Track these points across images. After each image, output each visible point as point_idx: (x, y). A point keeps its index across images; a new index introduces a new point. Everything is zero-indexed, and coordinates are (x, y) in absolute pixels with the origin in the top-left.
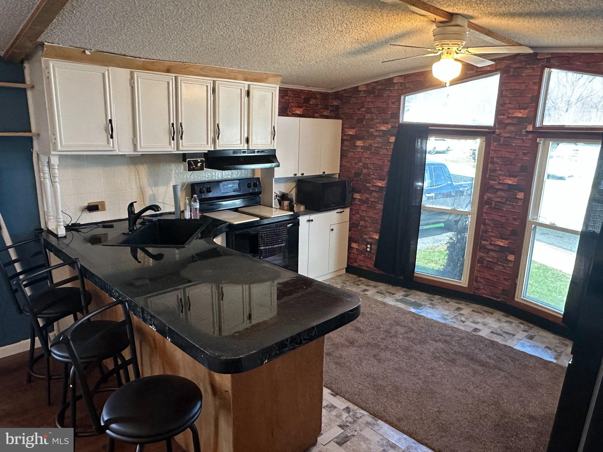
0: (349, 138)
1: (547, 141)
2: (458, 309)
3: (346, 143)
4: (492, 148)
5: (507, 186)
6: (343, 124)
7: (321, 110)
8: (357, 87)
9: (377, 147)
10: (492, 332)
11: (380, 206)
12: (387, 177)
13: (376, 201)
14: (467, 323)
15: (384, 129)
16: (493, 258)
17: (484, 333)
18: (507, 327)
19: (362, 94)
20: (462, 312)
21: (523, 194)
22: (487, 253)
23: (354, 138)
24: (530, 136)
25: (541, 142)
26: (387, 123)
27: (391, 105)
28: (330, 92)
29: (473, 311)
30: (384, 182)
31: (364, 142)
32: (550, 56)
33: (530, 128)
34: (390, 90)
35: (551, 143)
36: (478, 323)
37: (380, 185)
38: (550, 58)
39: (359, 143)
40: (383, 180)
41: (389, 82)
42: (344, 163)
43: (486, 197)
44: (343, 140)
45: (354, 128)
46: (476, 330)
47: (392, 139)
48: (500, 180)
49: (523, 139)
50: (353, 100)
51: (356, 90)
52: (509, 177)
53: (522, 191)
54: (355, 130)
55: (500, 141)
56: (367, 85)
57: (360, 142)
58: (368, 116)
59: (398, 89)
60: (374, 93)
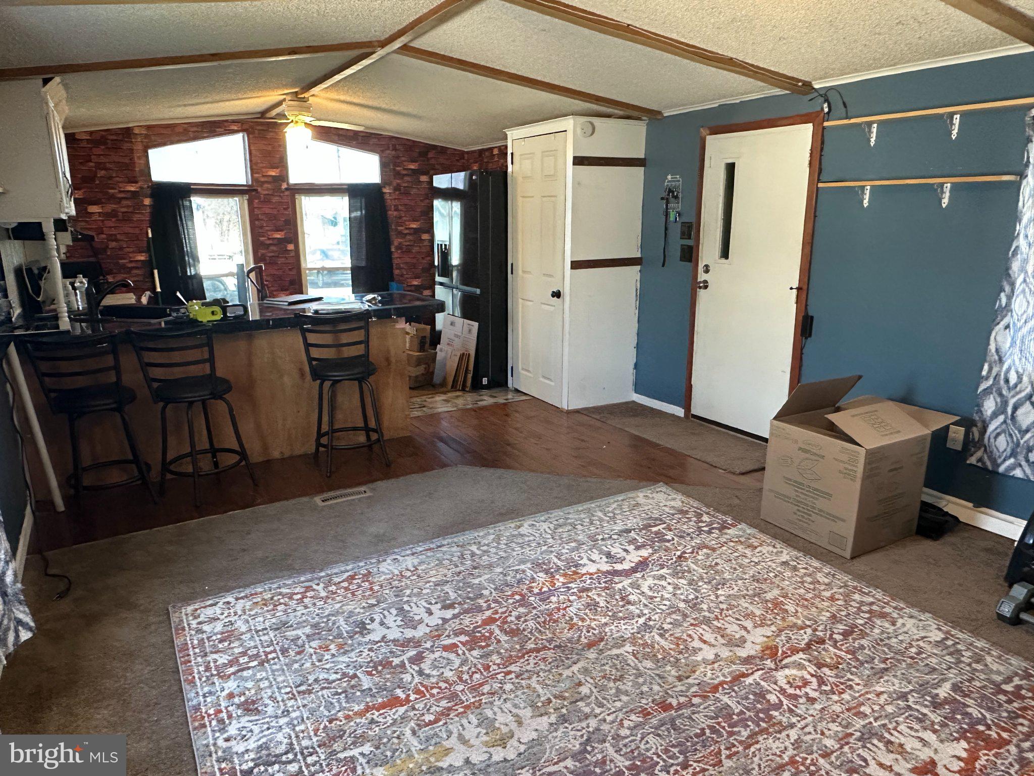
1: (299, 196)
4: (254, 206)
5: (276, 240)
9: (125, 212)
13: (141, 279)
15: (132, 189)
21: (293, 244)
23: (81, 203)
24: (287, 193)
25: (297, 198)
26: (136, 183)
27: (135, 160)
31: (102, 207)
33: (284, 186)
34: (131, 142)
35: (302, 197)
37: (142, 258)
40: (146, 252)
41: (127, 132)
43: (259, 255)
47: (147, 202)
48: (269, 235)
49: (281, 196)
52: (277, 231)
53: (290, 243)
54: (82, 191)
55: (260, 198)
56: (91, 133)
57: (94, 207)
58: (101, 173)
59: (141, 142)
60: (105, 144)
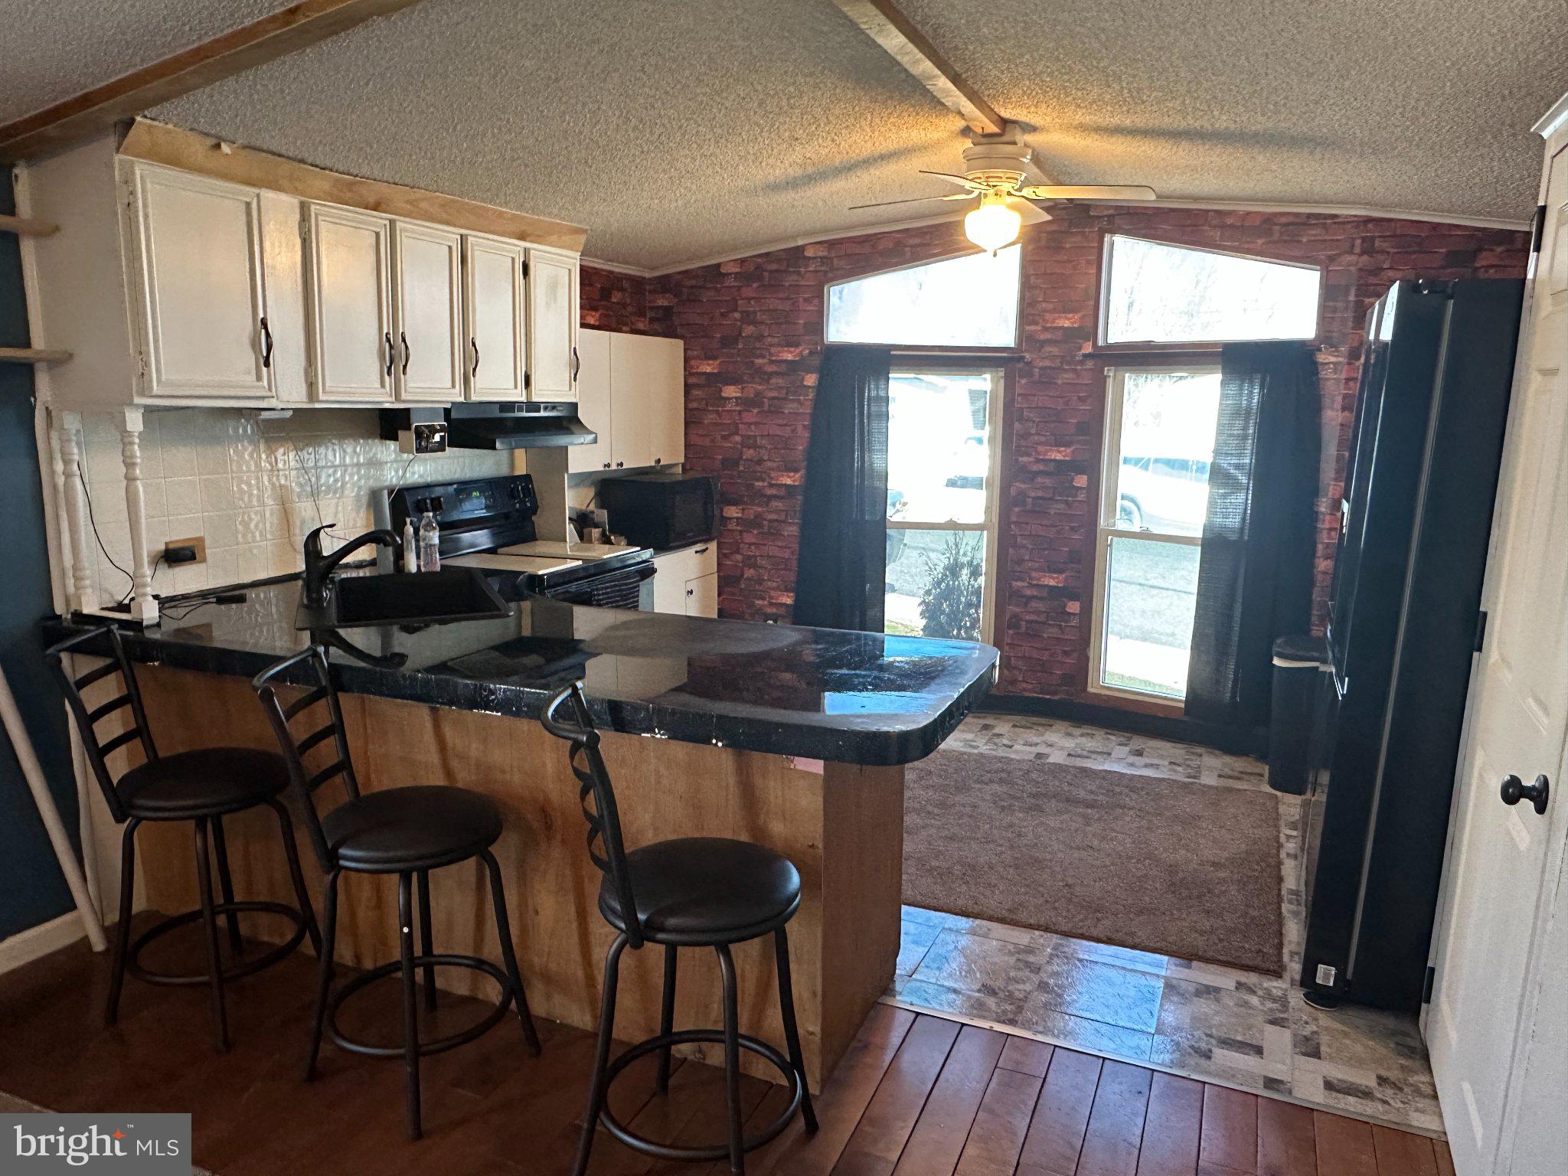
0: (702, 380)
1: (1121, 373)
2: (986, 727)
3: (696, 392)
4: (1018, 390)
5: (1052, 465)
6: (686, 350)
7: (633, 319)
8: (718, 265)
9: (774, 398)
10: (1069, 755)
11: (792, 530)
12: (804, 464)
13: (783, 517)
14: (1017, 747)
15: (790, 357)
16: (1038, 613)
17: (1057, 757)
18: (1089, 744)
19: (731, 282)
20: (996, 731)
21: (1085, 477)
22: (1026, 605)
23: (714, 381)
24: (1090, 364)
25: (1111, 374)
26: (797, 345)
27: (803, 306)
28: (647, 275)
29: (1014, 726)
30: (798, 476)
31: (743, 388)
32: (1111, 212)
33: (1088, 348)
34: (799, 273)
35: (1127, 375)
36: (1036, 744)
37: (789, 482)
38: (1113, 216)
39: (731, 391)
40: (796, 471)
41: (796, 255)
42: (695, 439)
43: (1013, 492)
44: (688, 388)
45: (714, 358)
46: (1039, 756)
47: (811, 380)
48: (1039, 453)
49: (1076, 370)
50: (707, 296)
51: (714, 273)
52: (1056, 446)
53: (1083, 473)
54: (718, 362)
55: (1032, 375)
56: (743, 261)
57: (732, 388)
58: (748, 330)
59: (816, 272)
60: (760, 278)
